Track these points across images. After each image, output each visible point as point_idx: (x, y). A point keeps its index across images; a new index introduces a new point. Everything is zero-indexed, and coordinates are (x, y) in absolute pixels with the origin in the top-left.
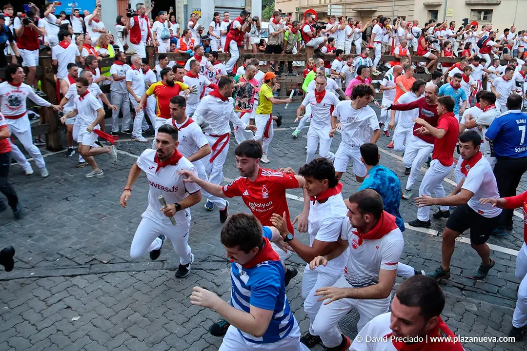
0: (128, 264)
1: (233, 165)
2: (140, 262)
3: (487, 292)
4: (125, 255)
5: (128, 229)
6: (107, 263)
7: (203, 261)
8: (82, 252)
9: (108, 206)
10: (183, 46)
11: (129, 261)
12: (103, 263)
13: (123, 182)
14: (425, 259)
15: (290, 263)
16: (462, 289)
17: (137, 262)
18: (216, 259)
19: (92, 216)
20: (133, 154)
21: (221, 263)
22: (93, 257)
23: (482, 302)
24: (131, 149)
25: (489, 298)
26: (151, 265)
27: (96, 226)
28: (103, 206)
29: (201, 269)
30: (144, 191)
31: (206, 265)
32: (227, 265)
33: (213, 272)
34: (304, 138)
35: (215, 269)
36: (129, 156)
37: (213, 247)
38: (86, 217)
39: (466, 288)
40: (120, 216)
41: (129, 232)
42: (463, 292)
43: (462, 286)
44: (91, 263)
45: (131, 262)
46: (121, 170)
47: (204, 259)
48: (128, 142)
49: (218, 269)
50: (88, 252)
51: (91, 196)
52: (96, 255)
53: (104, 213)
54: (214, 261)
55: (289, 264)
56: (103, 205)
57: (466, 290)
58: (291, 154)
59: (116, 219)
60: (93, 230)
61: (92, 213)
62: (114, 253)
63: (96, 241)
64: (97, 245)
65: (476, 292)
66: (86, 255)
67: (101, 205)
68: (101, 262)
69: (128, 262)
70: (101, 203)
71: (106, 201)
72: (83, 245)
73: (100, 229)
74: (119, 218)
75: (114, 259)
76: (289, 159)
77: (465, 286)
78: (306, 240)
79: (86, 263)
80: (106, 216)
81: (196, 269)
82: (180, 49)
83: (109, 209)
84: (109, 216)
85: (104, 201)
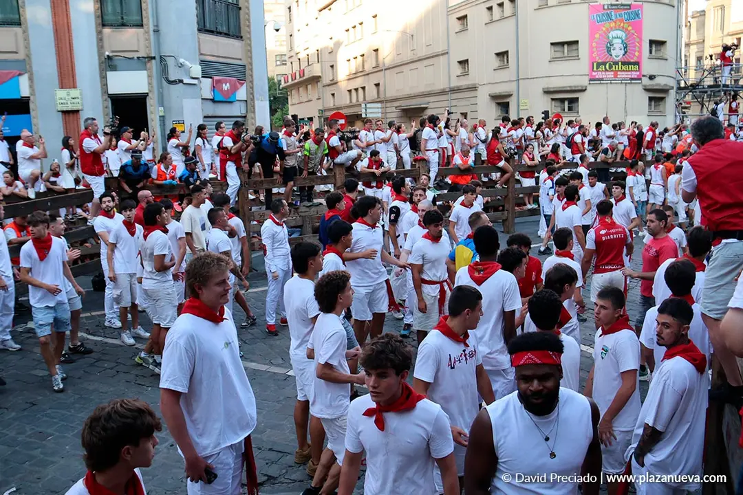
9: (55, 418)
10: (161, 175)
13: (80, 378)
19: (29, 436)
20: (94, 335)
24: (89, 328)
27: (37, 452)
28: (47, 419)
30: (111, 389)
36: (88, 339)
38: (20, 439)
40: (76, 431)
48: (86, 317)
51: (29, 405)
53: (49, 431)
56: (48, 417)
59: (69, 438)
60: (32, 458)
61: (30, 433)
63: (36, 476)
64: (39, 481)
67: (45, 419)
70: (46, 415)
73: (42, 456)
74: (73, 435)
80: (53, 435)
82: (157, 179)
83: (57, 423)
84: (57, 434)
85: (49, 411)
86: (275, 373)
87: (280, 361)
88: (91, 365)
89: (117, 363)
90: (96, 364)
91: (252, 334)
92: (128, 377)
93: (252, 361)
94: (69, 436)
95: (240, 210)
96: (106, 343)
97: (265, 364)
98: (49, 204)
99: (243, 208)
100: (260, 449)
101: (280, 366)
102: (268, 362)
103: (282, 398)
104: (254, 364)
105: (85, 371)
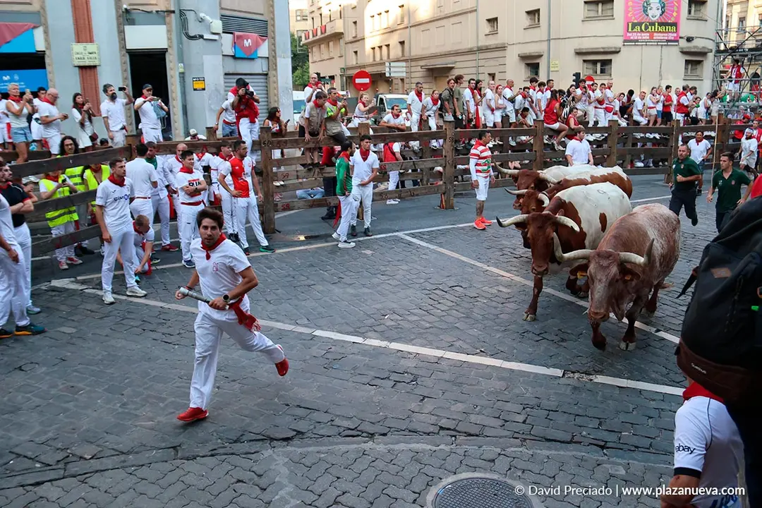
0: (122, 457)
1: (267, 300)
2: (141, 452)
3: (636, 447)
4: (118, 444)
5: (119, 405)
6: (90, 459)
7: (235, 442)
8: (51, 446)
9: (84, 374)
11: (125, 451)
12: (85, 459)
13: (107, 336)
14: (549, 411)
15: (360, 433)
16: (603, 447)
17: (137, 453)
18: (253, 437)
19: (60, 390)
20: (119, 294)
21: (261, 443)
22: (68, 451)
23: (630, 461)
25: (640, 456)
26: (158, 455)
27: (70, 405)
28: (77, 374)
29: (232, 454)
30: (139, 347)
31: (238, 447)
32: (270, 444)
33: (249, 456)
34: (365, 254)
35: (252, 452)
37: (248, 420)
38: (52, 392)
39: (609, 445)
40: (106, 387)
41: (120, 410)
42: (605, 451)
43: (603, 444)
44: (66, 461)
45: (128, 453)
46: (101, 318)
47: (235, 438)
49: (258, 452)
50: (59, 445)
51: (57, 361)
52: (73, 448)
53: (81, 385)
54: (251, 441)
55: (358, 436)
56: (78, 372)
57: (608, 448)
58: (348, 278)
59: (99, 392)
60: (66, 410)
61: (61, 387)
62: (100, 442)
63: (71, 427)
64: (74, 433)
65: (622, 449)
66: (58, 449)
67: (75, 374)
68: (81, 457)
69: (123, 453)
70: (76, 371)
71: (84, 366)
72: (50, 435)
73: (75, 409)
74: (104, 390)
75: (102, 451)
76: (347, 286)
77: (606, 442)
78: (381, 398)
79: (58, 461)
80: (84, 389)
81: (226, 454)
83: (87, 379)
84: (88, 388)
85: (80, 366)
86: (301, 333)
87: (306, 322)
88: (117, 324)
89: (144, 321)
90: (122, 322)
91: (277, 295)
92: (154, 335)
93: (278, 321)
94: (100, 390)
95: (264, 170)
96: (131, 302)
97: (290, 324)
98: (71, 161)
99: (266, 167)
100: (288, 405)
101: (306, 327)
102: (294, 321)
103: (308, 357)
104: (279, 324)
105: (111, 329)
